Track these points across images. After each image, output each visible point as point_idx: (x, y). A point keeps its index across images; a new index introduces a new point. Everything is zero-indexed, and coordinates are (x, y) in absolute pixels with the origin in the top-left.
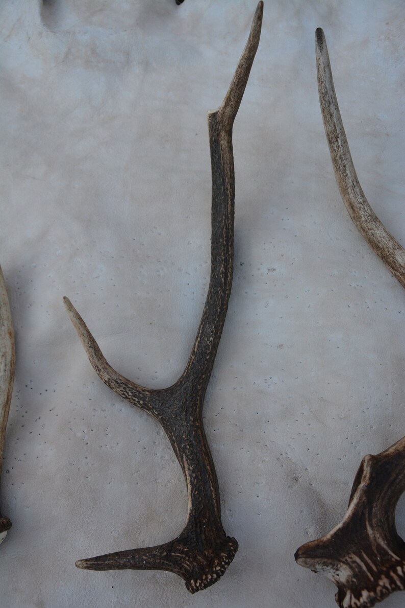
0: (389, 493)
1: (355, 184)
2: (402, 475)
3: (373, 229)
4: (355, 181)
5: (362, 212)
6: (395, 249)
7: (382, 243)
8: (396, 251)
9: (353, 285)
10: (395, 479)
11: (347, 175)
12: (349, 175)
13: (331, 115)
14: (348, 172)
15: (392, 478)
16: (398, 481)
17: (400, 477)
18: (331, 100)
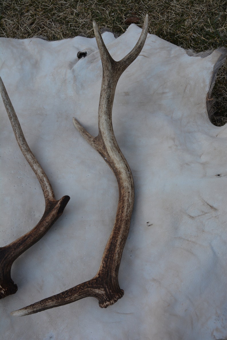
0: (4, 262)
1: (20, 136)
2: (10, 255)
3: (26, 155)
4: (20, 135)
5: (22, 148)
6: (34, 163)
7: (29, 161)
8: (34, 164)
9: (19, 177)
10: (7, 257)
11: (16, 133)
12: (17, 133)
13: (8, 109)
14: (17, 132)
15: (5, 256)
16: (8, 257)
17: (9, 256)
18: (7, 103)
